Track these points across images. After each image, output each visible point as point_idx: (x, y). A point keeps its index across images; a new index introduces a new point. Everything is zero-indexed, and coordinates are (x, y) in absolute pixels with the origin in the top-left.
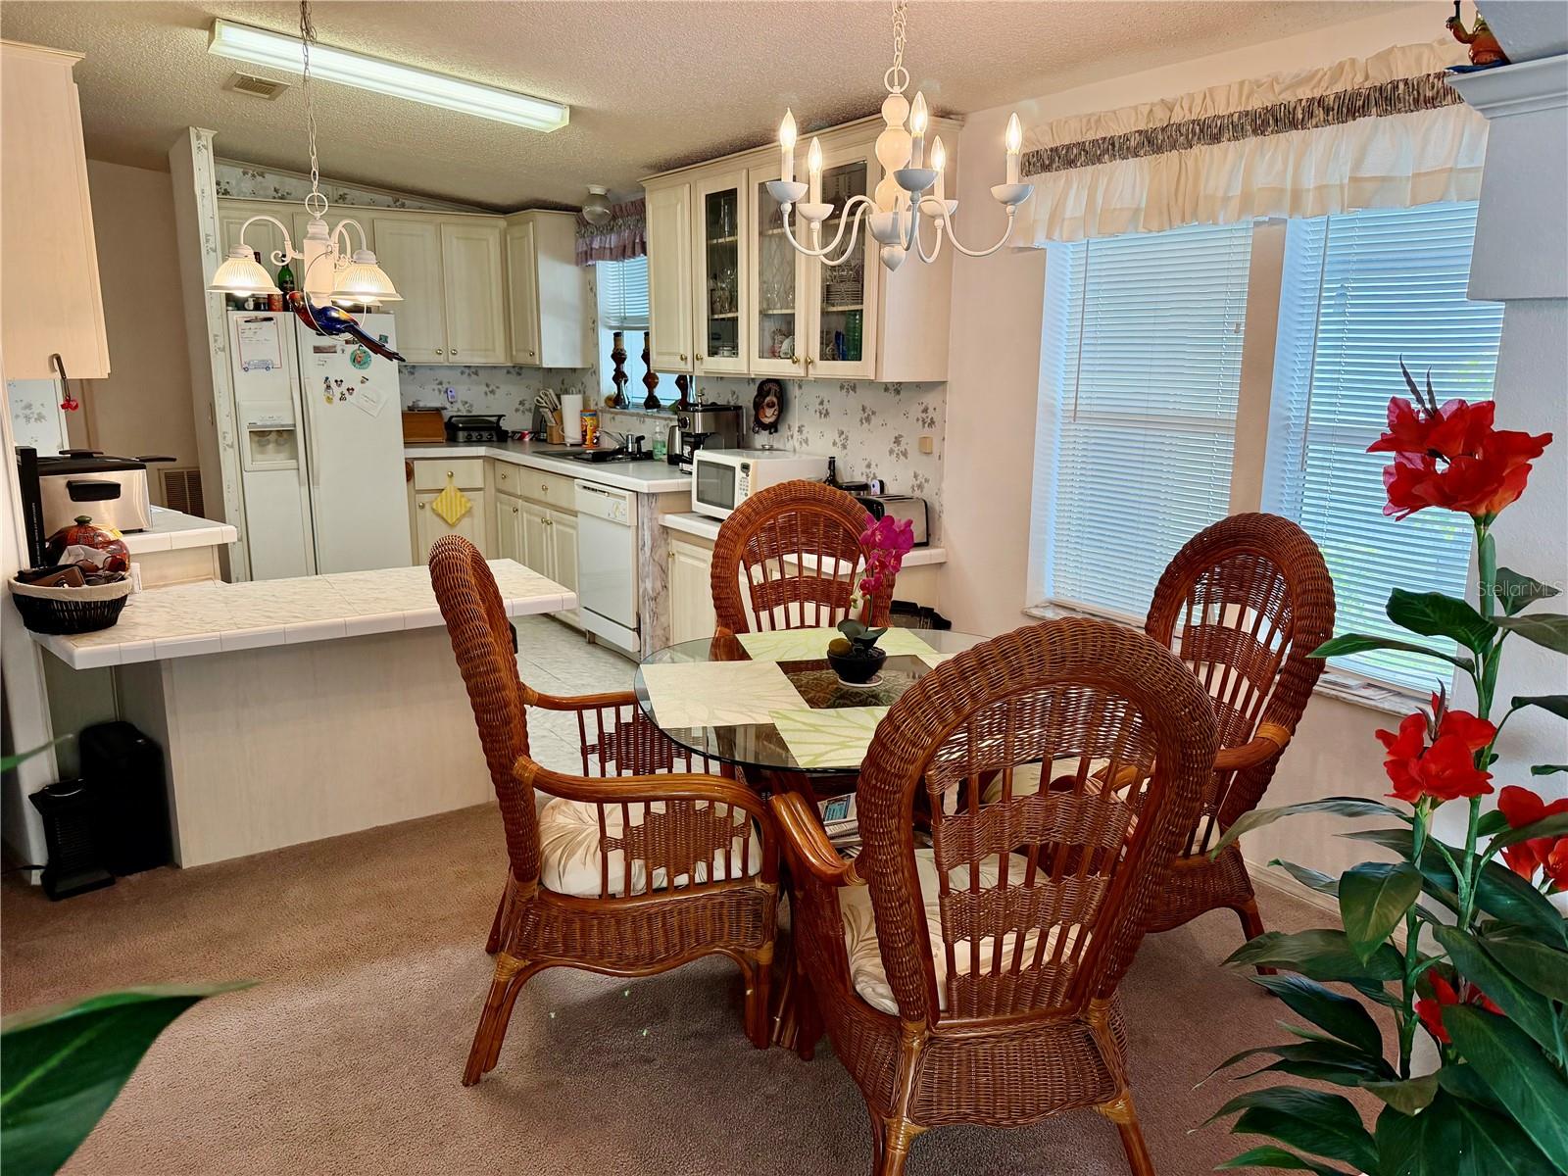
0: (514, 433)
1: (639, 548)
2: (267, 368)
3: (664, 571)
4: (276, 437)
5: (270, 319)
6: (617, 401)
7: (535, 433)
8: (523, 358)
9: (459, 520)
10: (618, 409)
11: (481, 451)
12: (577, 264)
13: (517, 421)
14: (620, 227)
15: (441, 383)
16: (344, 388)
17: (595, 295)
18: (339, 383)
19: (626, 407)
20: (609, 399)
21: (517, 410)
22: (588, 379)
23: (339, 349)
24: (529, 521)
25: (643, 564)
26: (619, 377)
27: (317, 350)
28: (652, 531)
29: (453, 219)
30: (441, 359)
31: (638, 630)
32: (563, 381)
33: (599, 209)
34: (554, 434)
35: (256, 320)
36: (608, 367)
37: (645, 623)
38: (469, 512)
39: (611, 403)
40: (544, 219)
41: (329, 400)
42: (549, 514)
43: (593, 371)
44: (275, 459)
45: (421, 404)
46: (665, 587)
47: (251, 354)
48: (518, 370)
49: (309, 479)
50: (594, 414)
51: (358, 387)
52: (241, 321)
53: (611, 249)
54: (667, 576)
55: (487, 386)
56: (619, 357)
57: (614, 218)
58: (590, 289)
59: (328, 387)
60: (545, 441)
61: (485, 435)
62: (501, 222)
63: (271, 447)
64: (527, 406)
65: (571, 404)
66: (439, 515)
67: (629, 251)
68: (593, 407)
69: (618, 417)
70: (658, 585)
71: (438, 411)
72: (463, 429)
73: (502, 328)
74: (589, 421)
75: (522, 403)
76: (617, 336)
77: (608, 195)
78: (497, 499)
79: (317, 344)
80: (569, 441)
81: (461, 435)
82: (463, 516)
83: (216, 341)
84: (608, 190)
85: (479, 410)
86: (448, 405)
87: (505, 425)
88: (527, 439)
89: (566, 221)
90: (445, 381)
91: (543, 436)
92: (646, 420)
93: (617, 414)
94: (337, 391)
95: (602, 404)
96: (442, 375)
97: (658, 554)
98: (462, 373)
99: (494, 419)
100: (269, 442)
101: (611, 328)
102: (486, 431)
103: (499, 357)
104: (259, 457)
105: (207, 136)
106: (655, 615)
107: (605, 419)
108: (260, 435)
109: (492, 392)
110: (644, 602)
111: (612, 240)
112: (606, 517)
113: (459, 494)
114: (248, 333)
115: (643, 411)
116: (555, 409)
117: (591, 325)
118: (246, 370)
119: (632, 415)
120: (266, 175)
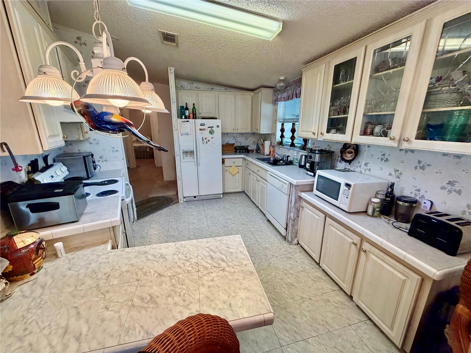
0: (251, 150)
1: (289, 202)
2: (187, 135)
3: (298, 211)
4: (189, 153)
5: (188, 121)
6: (281, 143)
7: (257, 150)
8: (255, 131)
9: (235, 174)
10: (281, 146)
11: (242, 156)
12: (272, 104)
13: (252, 147)
14: (288, 90)
15: (234, 137)
16: (207, 139)
17: (277, 113)
18: (206, 139)
19: (283, 145)
20: (278, 143)
21: (253, 144)
22: (272, 137)
23: (206, 129)
24: (253, 178)
25: (290, 208)
26: (282, 136)
27: (200, 130)
28: (295, 197)
29: (239, 93)
30: (234, 131)
31: (286, 229)
32: (265, 137)
33: (282, 84)
34: (262, 151)
35: (185, 122)
36: (279, 134)
37: (289, 227)
38: (238, 172)
39: (279, 144)
40: (264, 91)
41: (203, 143)
42: (259, 178)
43: (274, 134)
44: (189, 158)
45: (229, 143)
46: (298, 216)
47: (184, 131)
48: (254, 134)
49: (198, 164)
50: (273, 147)
51: (211, 140)
52: (181, 122)
53: (284, 98)
54: (299, 213)
55: (246, 138)
56: (282, 130)
57: (286, 88)
58: (276, 111)
59: (203, 140)
60: (259, 153)
61: (244, 151)
62: (252, 94)
63: (189, 155)
64: (255, 143)
65: (267, 144)
66: (230, 173)
67: (291, 97)
68: (273, 144)
69: (281, 148)
70: (296, 216)
71: (233, 144)
72: (238, 149)
73: (250, 122)
74: (272, 149)
75: (254, 142)
76: (283, 124)
77: (285, 80)
78: (245, 169)
79: (200, 128)
80: (266, 154)
81: (238, 151)
82: (237, 173)
83: (174, 127)
84: (286, 78)
85: (243, 144)
86: (236, 143)
87: (249, 148)
88: (254, 152)
89: (270, 91)
90: (235, 136)
91: (259, 151)
92: (290, 150)
93: (280, 147)
94: (205, 141)
95: (276, 144)
96: (234, 135)
97: (297, 205)
98: (240, 134)
99: (247, 147)
100: (188, 154)
101: (280, 122)
102: (244, 150)
103: (249, 131)
104: (185, 158)
105: (173, 69)
106: (293, 226)
107: (277, 148)
108: (186, 153)
109: (247, 139)
110: (289, 220)
111: (285, 95)
112: (278, 188)
113: (236, 167)
114: (183, 125)
115: (289, 147)
116: (262, 145)
117: (275, 121)
118: (182, 135)
119: (285, 148)
120: (194, 84)
